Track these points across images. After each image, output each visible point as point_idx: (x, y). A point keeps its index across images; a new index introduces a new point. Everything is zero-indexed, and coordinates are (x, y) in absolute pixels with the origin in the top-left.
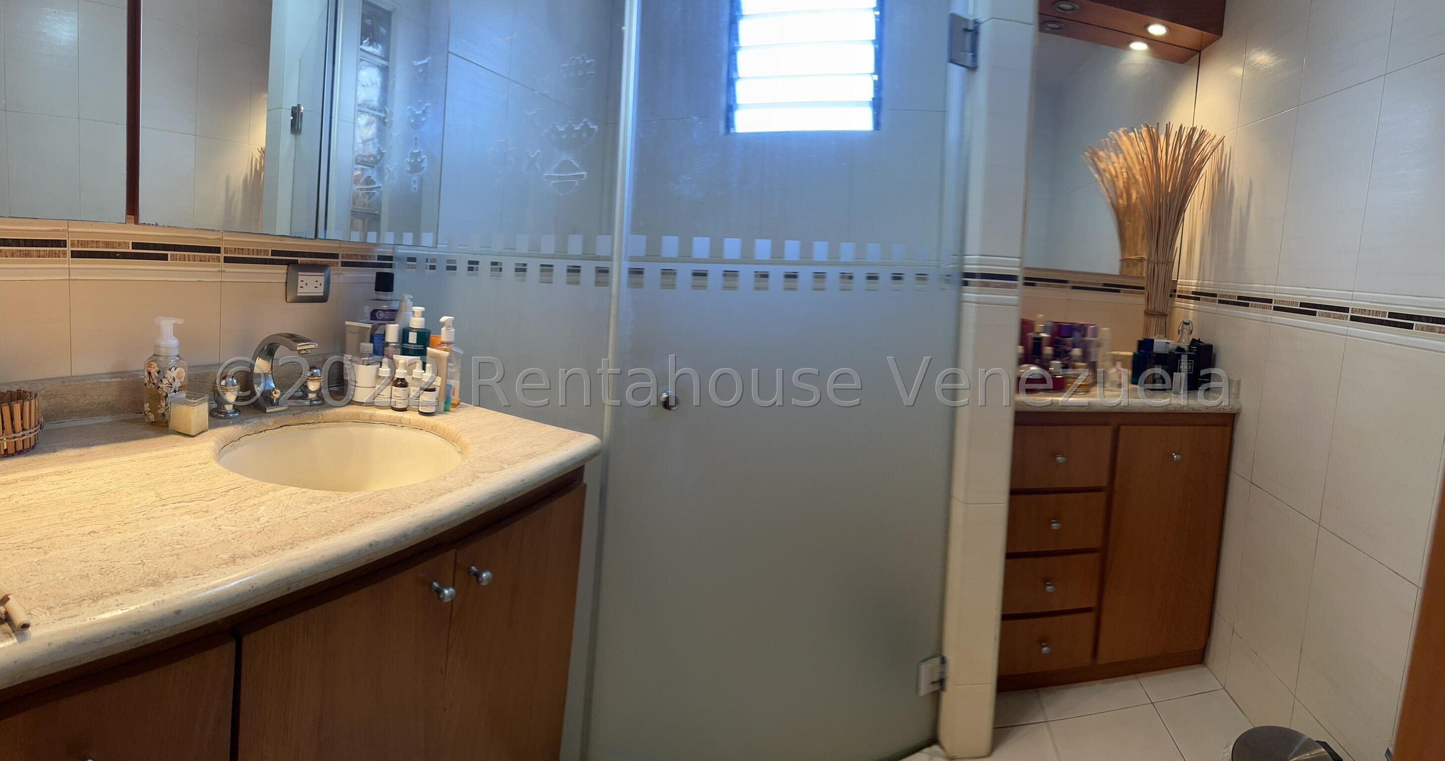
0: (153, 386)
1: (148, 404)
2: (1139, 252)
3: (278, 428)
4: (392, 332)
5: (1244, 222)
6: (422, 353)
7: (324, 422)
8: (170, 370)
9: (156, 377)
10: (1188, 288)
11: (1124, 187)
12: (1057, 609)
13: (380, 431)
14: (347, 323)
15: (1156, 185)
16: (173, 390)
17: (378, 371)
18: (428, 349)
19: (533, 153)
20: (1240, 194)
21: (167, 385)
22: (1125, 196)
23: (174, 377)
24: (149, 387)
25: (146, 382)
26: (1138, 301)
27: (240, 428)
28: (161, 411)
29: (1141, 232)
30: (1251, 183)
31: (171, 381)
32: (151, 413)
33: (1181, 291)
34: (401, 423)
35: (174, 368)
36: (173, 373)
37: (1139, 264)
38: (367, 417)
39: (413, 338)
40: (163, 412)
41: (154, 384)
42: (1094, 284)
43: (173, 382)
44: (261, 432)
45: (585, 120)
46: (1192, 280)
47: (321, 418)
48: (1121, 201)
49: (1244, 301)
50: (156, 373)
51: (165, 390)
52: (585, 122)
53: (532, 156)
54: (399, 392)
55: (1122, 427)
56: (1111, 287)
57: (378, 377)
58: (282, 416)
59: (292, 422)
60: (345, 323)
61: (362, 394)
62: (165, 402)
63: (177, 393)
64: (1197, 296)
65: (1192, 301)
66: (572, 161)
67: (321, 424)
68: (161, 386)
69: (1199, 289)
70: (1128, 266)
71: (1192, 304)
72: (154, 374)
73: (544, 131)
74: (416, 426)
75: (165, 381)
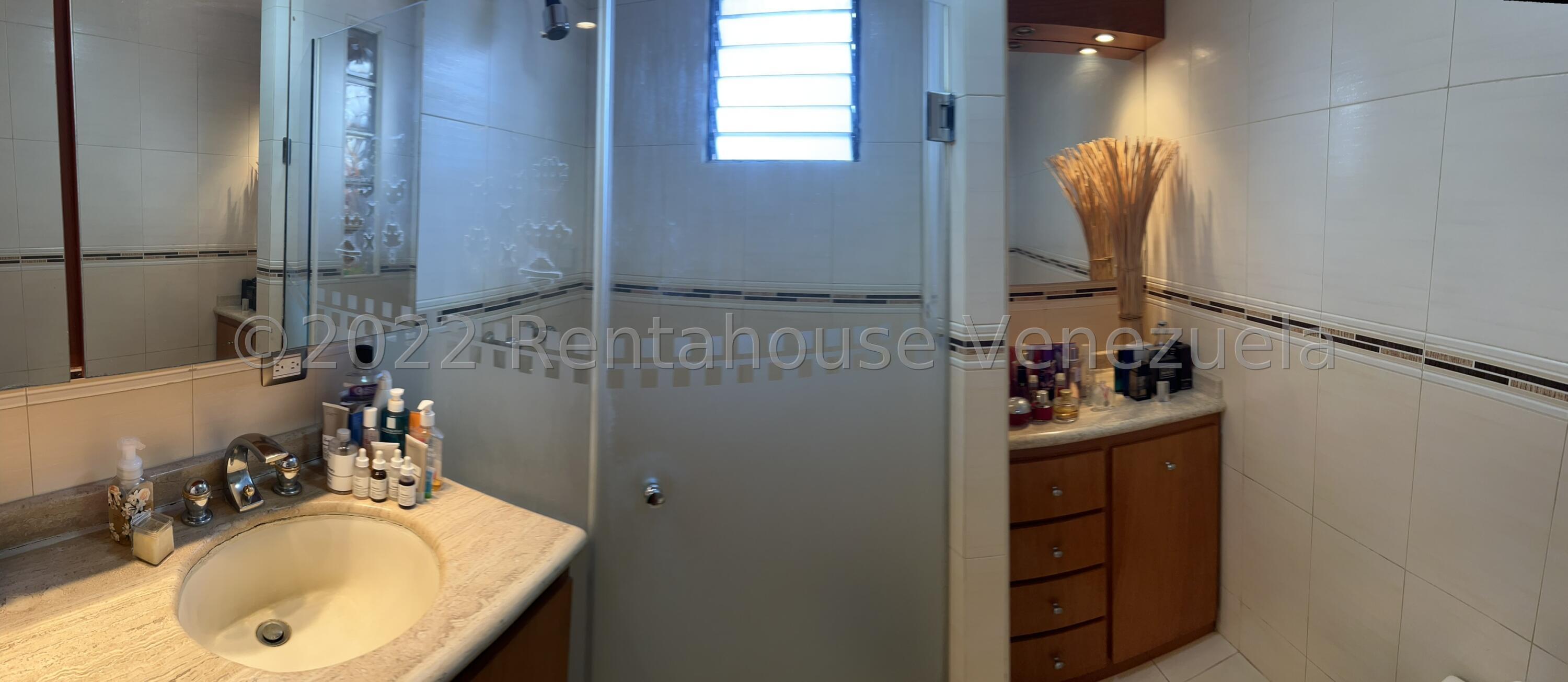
0: (117, 509)
1: (113, 524)
2: (1107, 254)
3: (251, 528)
4: (370, 416)
5: (1208, 231)
6: (400, 439)
7: (301, 516)
8: (133, 494)
9: (119, 500)
10: (1159, 286)
11: (1087, 192)
12: (1066, 625)
13: (359, 525)
14: (324, 404)
15: (1118, 194)
16: (137, 511)
17: (355, 461)
18: (407, 436)
19: (508, 246)
20: (1200, 200)
21: (130, 509)
22: (1088, 199)
23: (137, 500)
24: (113, 508)
25: (110, 503)
26: (1111, 302)
27: (209, 540)
28: (125, 533)
29: (1106, 234)
30: (1210, 193)
31: (134, 503)
32: (115, 533)
33: (1152, 288)
34: (380, 517)
35: (137, 491)
36: (137, 495)
37: (1108, 264)
38: (345, 510)
39: (391, 423)
40: (127, 534)
41: (117, 506)
42: (1067, 292)
43: (136, 504)
44: (233, 537)
45: (559, 222)
46: (1162, 278)
47: (297, 512)
48: (1084, 204)
49: (1216, 307)
50: (118, 496)
51: (127, 513)
52: (559, 223)
53: (508, 250)
54: (378, 484)
55: (1115, 449)
56: (1084, 293)
57: (355, 466)
58: (256, 516)
59: (267, 520)
60: (322, 404)
61: (338, 483)
62: (128, 525)
63: (142, 513)
64: (1169, 295)
65: (1164, 299)
66: (547, 260)
67: (297, 518)
68: (124, 509)
69: (1170, 289)
70: (1098, 268)
71: (1164, 302)
72: (118, 498)
73: (519, 227)
74: (395, 521)
75: (128, 505)
